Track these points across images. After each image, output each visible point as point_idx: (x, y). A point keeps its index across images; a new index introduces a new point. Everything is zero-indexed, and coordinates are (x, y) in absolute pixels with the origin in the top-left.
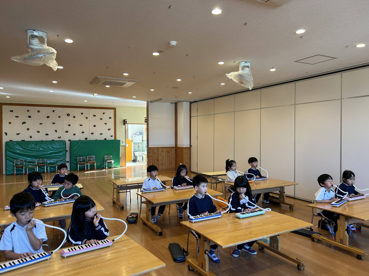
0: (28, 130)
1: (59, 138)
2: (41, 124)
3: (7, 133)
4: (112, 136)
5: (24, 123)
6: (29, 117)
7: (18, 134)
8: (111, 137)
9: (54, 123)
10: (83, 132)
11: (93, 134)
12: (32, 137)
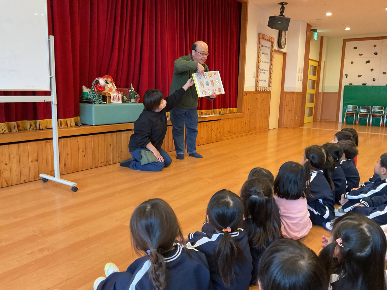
0: (371, 71)
3: (347, 75)
5: (368, 62)
6: (375, 54)
7: (359, 76)
12: (376, 80)
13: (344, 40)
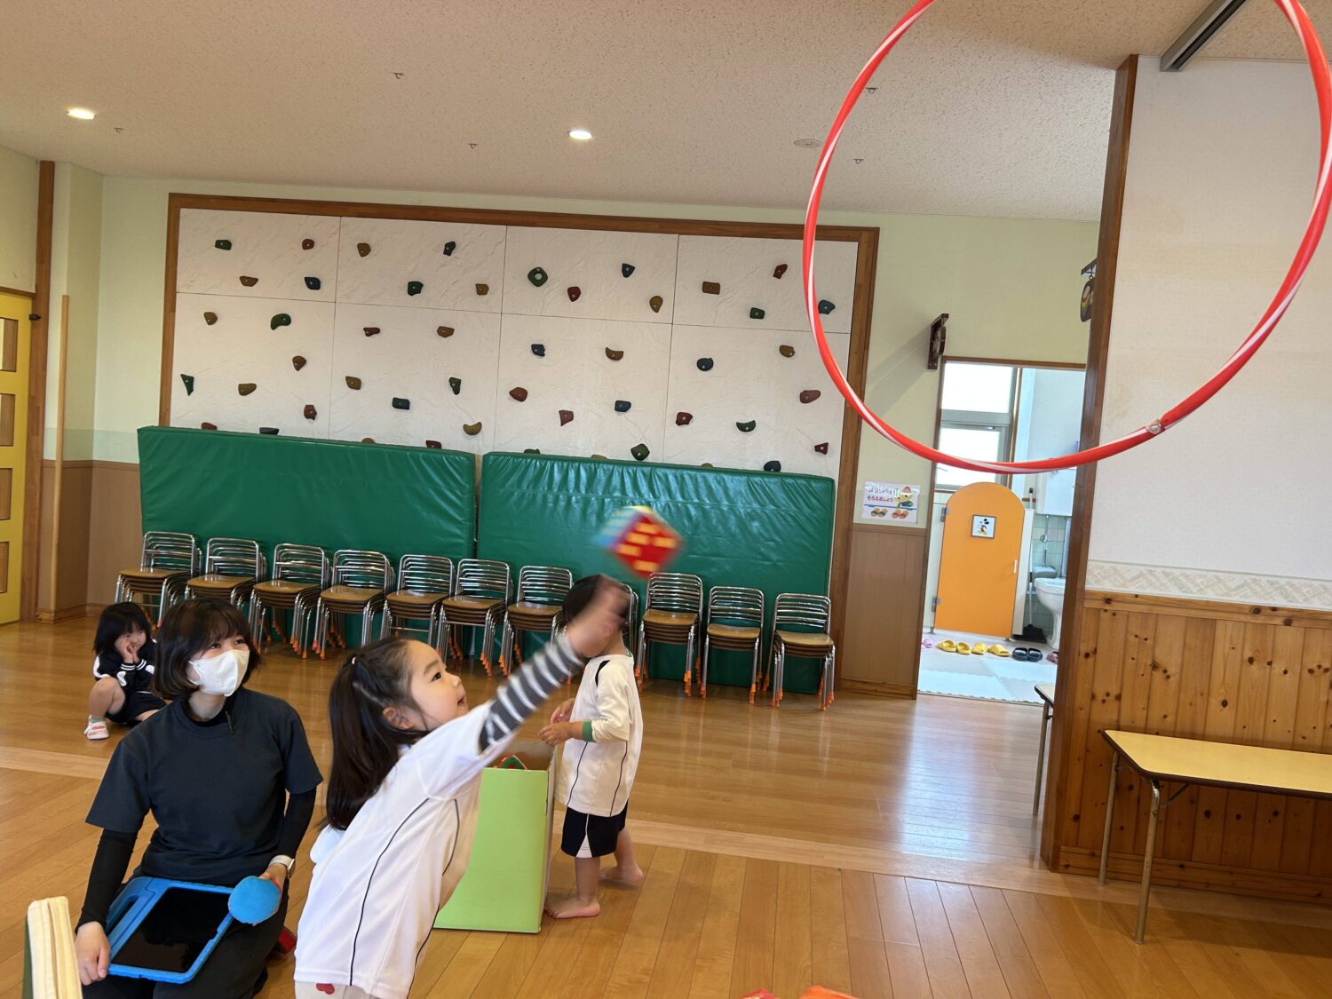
0: (297, 368)
1: (473, 430)
2: (371, 332)
3: (192, 378)
4: (826, 445)
5: (281, 321)
6: (311, 287)
7: (246, 389)
8: (819, 456)
9: (445, 332)
10: (622, 407)
11: (687, 422)
12: (319, 416)
13: (172, 196)
